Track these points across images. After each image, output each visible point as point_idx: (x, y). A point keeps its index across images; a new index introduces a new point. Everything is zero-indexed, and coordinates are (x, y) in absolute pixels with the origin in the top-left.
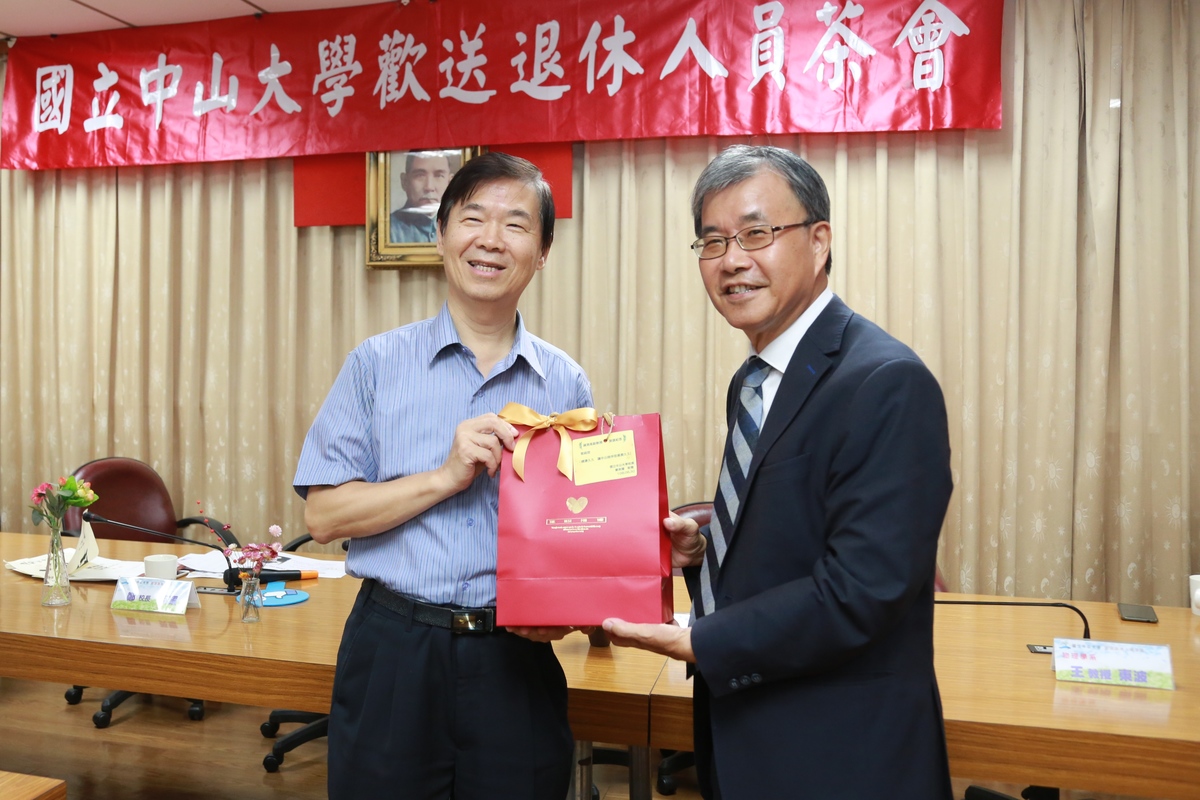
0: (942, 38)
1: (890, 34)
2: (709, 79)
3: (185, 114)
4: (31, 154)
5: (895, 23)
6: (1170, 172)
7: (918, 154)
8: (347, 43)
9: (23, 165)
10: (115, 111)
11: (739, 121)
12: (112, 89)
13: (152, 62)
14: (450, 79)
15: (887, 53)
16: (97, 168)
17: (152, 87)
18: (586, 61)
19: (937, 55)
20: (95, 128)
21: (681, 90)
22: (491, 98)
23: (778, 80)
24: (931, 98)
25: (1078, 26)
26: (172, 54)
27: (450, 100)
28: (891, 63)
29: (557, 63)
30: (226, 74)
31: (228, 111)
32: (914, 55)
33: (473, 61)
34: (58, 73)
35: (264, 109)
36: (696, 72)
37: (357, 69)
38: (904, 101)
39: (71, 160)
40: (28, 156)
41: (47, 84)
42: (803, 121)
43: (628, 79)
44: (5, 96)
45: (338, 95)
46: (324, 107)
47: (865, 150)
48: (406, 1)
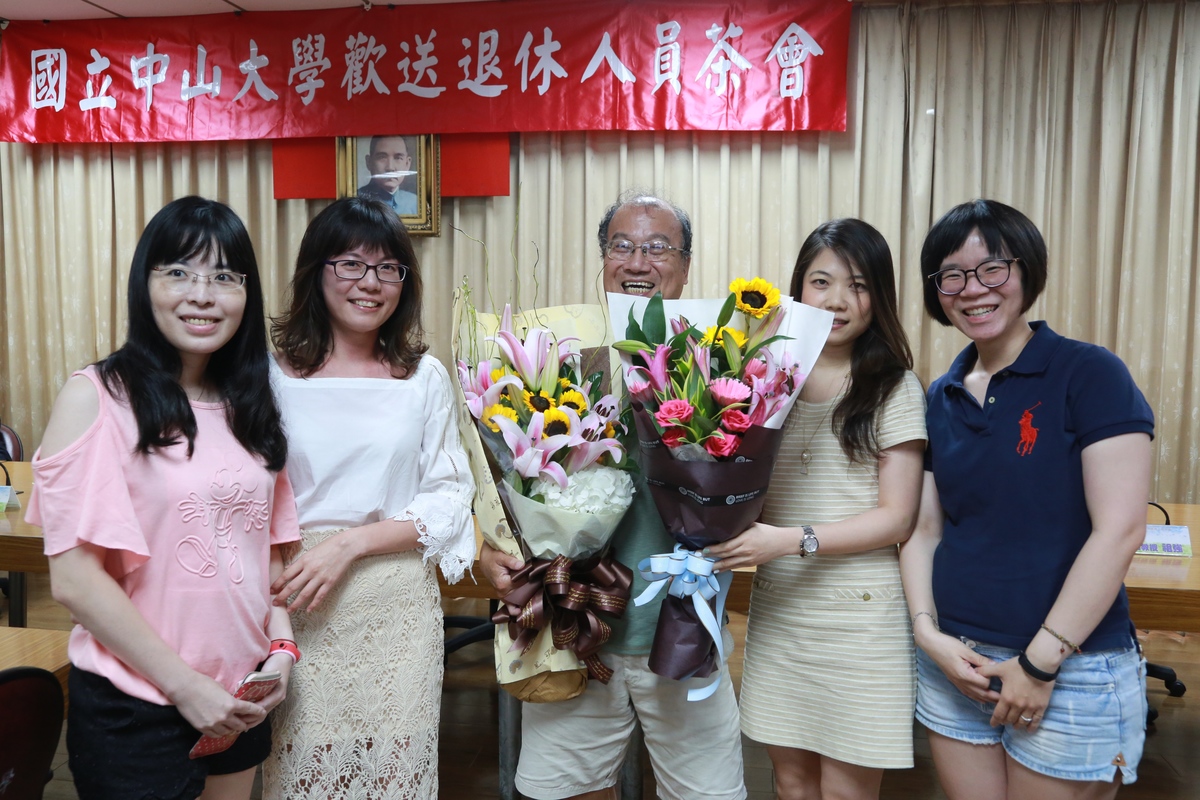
0: (802, 57)
1: (763, 52)
2: (621, 83)
3: (173, 98)
4: (29, 129)
5: (767, 43)
7: (784, 148)
8: (318, 42)
9: (21, 138)
10: (108, 93)
11: (644, 119)
12: (105, 73)
13: (141, 51)
14: (407, 76)
15: (760, 67)
16: (94, 143)
17: (142, 72)
18: (521, 64)
19: (798, 71)
20: (91, 108)
21: (598, 92)
22: (441, 93)
23: (675, 87)
24: (793, 105)
25: (905, 50)
26: (159, 44)
27: (407, 94)
28: (763, 76)
29: (496, 66)
30: (210, 64)
31: (213, 97)
32: (781, 69)
33: (426, 63)
34: (52, 56)
35: (245, 96)
36: (610, 77)
37: (327, 64)
38: (773, 107)
39: (68, 136)
40: (26, 131)
41: (41, 66)
42: (695, 120)
43: (555, 81)
45: (311, 86)
46: (298, 96)
47: (741, 145)
48: (368, 7)
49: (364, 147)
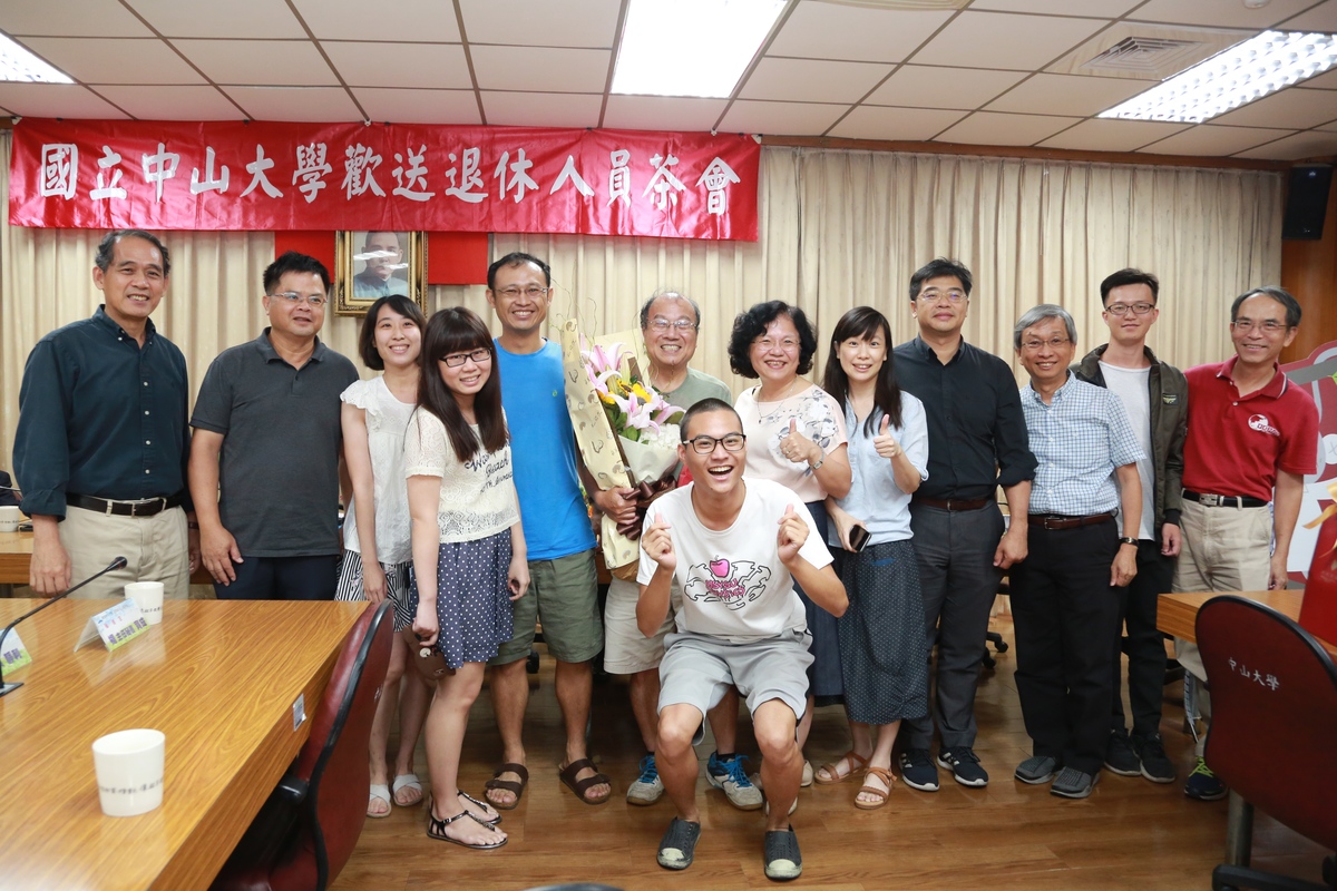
0: (725, 183)
1: (694, 178)
2: (582, 196)
3: (183, 192)
4: (38, 214)
5: (698, 171)
6: (844, 274)
7: (709, 253)
8: (320, 149)
9: (30, 222)
10: (118, 185)
11: (602, 226)
12: (116, 167)
13: (153, 151)
14: (401, 182)
15: (692, 189)
17: (153, 169)
18: (499, 177)
19: (721, 193)
20: (101, 197)
21: (564, 203)
22: (431, 198)
23: (626, 201)
24: (718, 220)
25: (797, 183)
26: (170, 144)
27: (401, 197)
28: (695, 196)
29: (478, 177)
30: (218, 164)
31: (221, 192)
32: (708, 192)
33: (417, 172)
34: (63, 150)
35: (252, 193)
36: (574, 191)
37: (328, 169)
38: (702, 220)
39: (77, 221)
41: (52, 158)
42: (643, 228)
43: (528, 192)
44: (13, 165)
45: (313, 188)
46: (301, 196)
47: (675, 248)
48: (368, 123)
49: (360, 238)
